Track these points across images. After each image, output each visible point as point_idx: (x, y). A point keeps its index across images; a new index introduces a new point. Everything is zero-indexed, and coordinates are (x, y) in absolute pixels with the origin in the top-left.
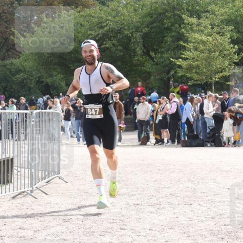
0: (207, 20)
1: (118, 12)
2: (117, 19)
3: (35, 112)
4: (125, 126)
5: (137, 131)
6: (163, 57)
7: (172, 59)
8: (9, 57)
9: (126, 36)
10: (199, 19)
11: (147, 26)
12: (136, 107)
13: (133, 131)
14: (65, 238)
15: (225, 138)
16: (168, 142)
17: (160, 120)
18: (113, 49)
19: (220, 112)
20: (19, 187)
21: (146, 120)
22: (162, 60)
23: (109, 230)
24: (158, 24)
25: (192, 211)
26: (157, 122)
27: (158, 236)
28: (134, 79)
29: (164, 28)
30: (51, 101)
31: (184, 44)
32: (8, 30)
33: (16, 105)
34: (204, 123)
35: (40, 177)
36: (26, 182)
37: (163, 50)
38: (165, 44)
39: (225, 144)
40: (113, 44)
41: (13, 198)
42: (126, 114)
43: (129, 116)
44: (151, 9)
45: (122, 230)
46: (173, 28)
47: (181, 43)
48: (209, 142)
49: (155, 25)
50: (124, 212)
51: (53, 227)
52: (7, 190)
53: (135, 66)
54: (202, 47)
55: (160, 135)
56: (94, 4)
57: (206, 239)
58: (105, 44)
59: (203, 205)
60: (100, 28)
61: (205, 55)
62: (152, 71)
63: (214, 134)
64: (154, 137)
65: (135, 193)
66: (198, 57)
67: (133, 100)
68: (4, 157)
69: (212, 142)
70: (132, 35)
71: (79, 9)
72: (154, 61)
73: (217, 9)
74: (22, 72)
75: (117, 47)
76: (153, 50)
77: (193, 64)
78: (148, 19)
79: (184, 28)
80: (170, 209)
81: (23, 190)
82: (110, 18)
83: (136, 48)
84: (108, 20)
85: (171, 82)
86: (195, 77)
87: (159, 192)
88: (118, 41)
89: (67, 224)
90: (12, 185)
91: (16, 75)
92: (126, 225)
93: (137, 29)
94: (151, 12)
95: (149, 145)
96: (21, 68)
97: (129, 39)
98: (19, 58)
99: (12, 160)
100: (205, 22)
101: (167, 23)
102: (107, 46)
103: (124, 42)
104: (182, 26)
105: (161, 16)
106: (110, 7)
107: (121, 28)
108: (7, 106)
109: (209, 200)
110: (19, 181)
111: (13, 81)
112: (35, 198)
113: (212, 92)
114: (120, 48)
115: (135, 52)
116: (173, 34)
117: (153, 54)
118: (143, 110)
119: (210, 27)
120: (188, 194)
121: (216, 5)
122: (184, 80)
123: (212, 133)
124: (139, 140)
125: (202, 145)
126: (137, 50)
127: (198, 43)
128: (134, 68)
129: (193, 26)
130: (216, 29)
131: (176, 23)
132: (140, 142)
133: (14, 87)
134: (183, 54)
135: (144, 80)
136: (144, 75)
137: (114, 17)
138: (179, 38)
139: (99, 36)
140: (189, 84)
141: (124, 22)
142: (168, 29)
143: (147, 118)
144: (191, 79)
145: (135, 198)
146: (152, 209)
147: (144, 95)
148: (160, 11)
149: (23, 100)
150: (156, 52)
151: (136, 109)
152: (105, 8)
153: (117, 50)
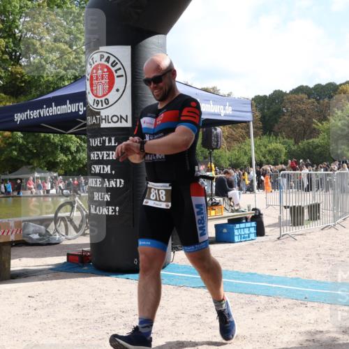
20: (326, 222)
32: (311, 121)
35: (339, 216)
36: (331, 219)
52: (319, 224)
74: (320, 147)
81: (329, 224)
91: (316, 149)
96: (319, 144)
98: (318, 138)
112: (338, 230)
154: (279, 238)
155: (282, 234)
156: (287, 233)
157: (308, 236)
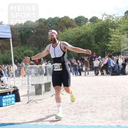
1: (85, 28)
2: (85, 31)
4: (89, 69)
7: (106, 44)
9: (88, 37)
10: (115, 29)
11: (96, 33)
12: (93, 62)
13: (92, 71)
14: (71, 110)
15: (127, 72)
16: (106, 74)
17: (102, 66)
18: (84, 41)
19: (124, 62)
20: (53, 92)
22: (102, 45)
23: (87, 107)
24: (100, 32)
25: (116, 99)
26: (101, 67)
27: (105, 108)
29: (102, 33)
32: (47, 37)
33: (51, 63)
34: (119, 67)
37: (102, 41)
38: (103, 39)
39: (127, 74)
40: (84, 40)
41: (52, 96)
43: (91, 66)
44: (97, 27)
46: (106, 33)
47: (109, 38)
48: (121, 73)
49: (99, 32)
50: (91, 100)
51: (66, 106)
52: (49, 94)
53: (92, 47)
54: (116, 39)
55: (103, 72)
56: (77, 26)
60: (79, 34)
61: (118, 42)
62: (99, 49)
63: (123, 71)
66: (115, 43)
67: (92, 60)
68: (48, 82)
69: (122, 73)
70: (91, 36)
71: (71, 28)
76: (99, 41)
77: (114, 45)
78: (96, 30)
80: (108, 98)
82: (83, 31)
84: (82, 31)
85: (106, 53)
86: (115, 50)
87: (104, 92)
88: (86, 39)
89: (71, 105)
90: (51, 92)
92: (93, 105)
93: (93, 34)
94: (98, 28)
95: (99, 76)
97: (90, 38)
100: (117, 30)
101: (103, 31)
102: (82, 41)
103: (88, 39)
104: (109, 32)
105: (101, 29)
106: (83, 27)
107: (87, 34)
108: (47, 63)
109: (122, 95)
113: (121, 55)
114: (87, 41)
115: (92, 42)
116: (106, 35)
117: (99, 43)
118: (96, 63)
119: (119, 32)
120: (115, 93)
121: (121, 24)
122: (110, 51)
123: (122, 70)
124: (95, 74)
125: (118, 75)
127: (115, 38)
129: (113, 32)
130: (121, 33)
131: (106, 31)
132: (95, 75)
134: (110, 42)
135: (96, 52)
136: (96, 50)
137: (84, 30)
139: (79, 37)
140: (112, 53)
141: (88, 32)
142: (104, 33)
143: (98, 66)
144: (113, 51)
145: (95, 95)
146: (102, 99)
152: (81, 27)
154: (28, 103)
155: (30, 100)
156: (32, 99)
157: (44, 100)
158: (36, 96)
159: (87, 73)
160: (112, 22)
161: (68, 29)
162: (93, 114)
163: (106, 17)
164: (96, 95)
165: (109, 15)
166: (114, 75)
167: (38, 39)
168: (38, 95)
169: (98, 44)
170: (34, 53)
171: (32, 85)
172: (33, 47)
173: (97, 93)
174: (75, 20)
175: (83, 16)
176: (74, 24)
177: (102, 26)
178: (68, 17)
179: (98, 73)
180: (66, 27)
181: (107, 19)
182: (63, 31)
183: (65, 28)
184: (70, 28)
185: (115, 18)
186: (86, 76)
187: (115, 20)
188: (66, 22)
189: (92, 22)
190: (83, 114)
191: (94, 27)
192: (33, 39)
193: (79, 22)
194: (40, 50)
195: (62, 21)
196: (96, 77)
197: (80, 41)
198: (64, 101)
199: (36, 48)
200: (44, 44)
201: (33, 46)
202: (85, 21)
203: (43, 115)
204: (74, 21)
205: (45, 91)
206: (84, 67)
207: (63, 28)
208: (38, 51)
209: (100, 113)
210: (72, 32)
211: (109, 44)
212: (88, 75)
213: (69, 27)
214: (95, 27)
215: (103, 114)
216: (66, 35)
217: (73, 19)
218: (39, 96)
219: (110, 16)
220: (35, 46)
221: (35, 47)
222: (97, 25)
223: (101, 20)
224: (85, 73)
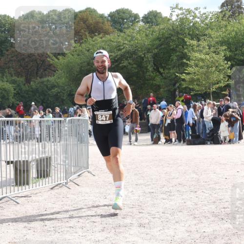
0: (204, 42)
1: (133, 37)
2: (132, 42)
3: (68, 119)
4: (140, 129)
5: (150, 133)
6: (170, 73)
7: (177, 74)
8: (46, 76)
9: (139, 57)
10: (198, 41)
11: (157, 48)
12: (149, 113)
13: (146, 133)
14: (95, 221)
15: (222, 137)
16: (175, 141)
17: (169, 124)
18: (130, 67)
19: (217, 116)
20: (56, 179)
21: (157, 123)
22: (169, 75)
24: (165, 46)
25: (196, 197)
26: (166, 125)
27: (170, 217)
28: (147, 91)
29: (170, 49)
30: (80, 110)
31: (187, 62)
33: (52, 113)
34: (204, 126)
35: (73, 171)
36: (62, 175)
37: (169, 67)
38: (171, 62)
39: (222, 142)
40: (129, 63)
41: (52, 189)
42: (141, 119)
43: (143, 121)
44: (159, 34)
45: (140, 214)
46: (178, 49)
47: (185, 61)
48: (209, 140)
49: (163, 47)
50: (141, 199)
52: (47, 183)
53: (148, 80)
54: (201, 64)
55: (169, 136)
56: (113, 31)
57: (209, 220)
58: (123, 63)
59: (206, 192)
60: (119, 50)
61: (204, 70)
62: (161, 84)
63: (213, 134)
64: (164, 138)
65: (150, 183)
66: (198, 72)
68: (44, 156)
69: (211, 140)
70: (145, 56)
71: (101, 35)
72: (162, 76)
73: (213, 33)
74: (57, 87)
75: (133, 65)
76: (162, 67)
77: (195, 77)
78: (157, 42)
79: (187, 48)
80: (179, 196)
81: (59, 182)
82: (126, 42)
83: (148, 66)
84: (125, 44)
85: (177, 93)
86: (197, 88)
87: (170, 182)
88: (133, 61)
90: (50, 178)
91: (51, 89)
92: (143, 209)
93: (149, 50)
94: (160, 36)
95: (160, 144)
96: (55, 84)
97: (142, 58)
98: (54, 76)
99: (50, 158)
100: (204, 44)
101: (172, 45)
102: (125, 64)
103: (138, 61)
104: (185, 47)
105: (168, 40)
106: (126, 33)
107: (135, 50)
108: (45, 114)
109: (210, 188)
110: (56, 175)
111: (49, 94)
112: (70, 189)
113: (210, 100)
114: (135, 66)
115: (147, 69)
116: (178, 54)
117: (162, 70)
118: (155, 116)
119: (208, 47)
120: (193, 183)
121: (212, 29)
122: (187, 90)
123: (211, 133)
124: (152, 140)
125: (203, 143)
126: (148, 67)
127: (198, 60)
128: (147, 82)
129: (194, 47)
130: (212, 49)
131: (180, 45)
132: (153, 142)
133: (50, 99)
134: (187, 70)
135: (155, 92)
136: (155, 87)
137: (130, 41)
138: (182, 57)
139: (118, 57)
140: (192, 94)
141: (138, 45)
142: (174, 50)
143: (158, 122)
144: (193, 90)
145: (150, 187)
146: (164, 196)
147: (155, 103)
148: (167, 36)
149: (58, 110)
150: (164, 68)
151: (149, 115)
152: (122, 34)
153: (132, 67)
155: (1, 196)
156: (7, 195)
157: (34, 198)
158: (16, 188)
159: (133, 138)
160: (192, 24)
161: (93, 38)
162: (143, 230)
163: (180, 12)
164: (152, 189)
165: (186, 8)
166: (194, 144)
167: (24, 59)
168: (20, 185)
169: (161, 74)
170: (15, 90)
171: (8, 163)
172: (12, 76)
173: (154, 184)
174: (109, 18)
175: (127, 10)
176: (108, 26)
177: (170, 32)
178: (95, 11)
179: (159, 139)
180: (89, 33)
181: (180, 18)
182: (82, 43)
183: (88, 35)
184: (99, 34)
185: (198, 15)
186: (131, 144)
187: (198, 20)
188: (91, 21)
189: (148, 22)
190: (121, 231)
191: (152, 35)
192: (12, 57)
193: (120, 23)
194: (30, 83)
195: (81, 19)
196: (155, 147)
197: (121, 65)
198: (80, 201)
199: (18, 79)
200: (38, 69)
201: (13, 73)
202: (132, 21)
203: (29, 231)
204: (108, 20)
205: (38, 178)
206: (127, 123)
207: (82, 36)
208: (24, 85)
209: (159, 229)
210: (103, 44)
211: (185, 73)
212: (136, 143)
213: (97, 34)
214: (156, 35)
215: (166, 231)
216: (88, 51)
217: (106, 15)
218: (24, 187)
219: (189, 11)
220: (18, 74)
221: (18, 77)
222: (160, 30)
223: (169, 20)
224: (130, 138)
